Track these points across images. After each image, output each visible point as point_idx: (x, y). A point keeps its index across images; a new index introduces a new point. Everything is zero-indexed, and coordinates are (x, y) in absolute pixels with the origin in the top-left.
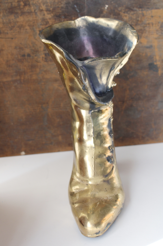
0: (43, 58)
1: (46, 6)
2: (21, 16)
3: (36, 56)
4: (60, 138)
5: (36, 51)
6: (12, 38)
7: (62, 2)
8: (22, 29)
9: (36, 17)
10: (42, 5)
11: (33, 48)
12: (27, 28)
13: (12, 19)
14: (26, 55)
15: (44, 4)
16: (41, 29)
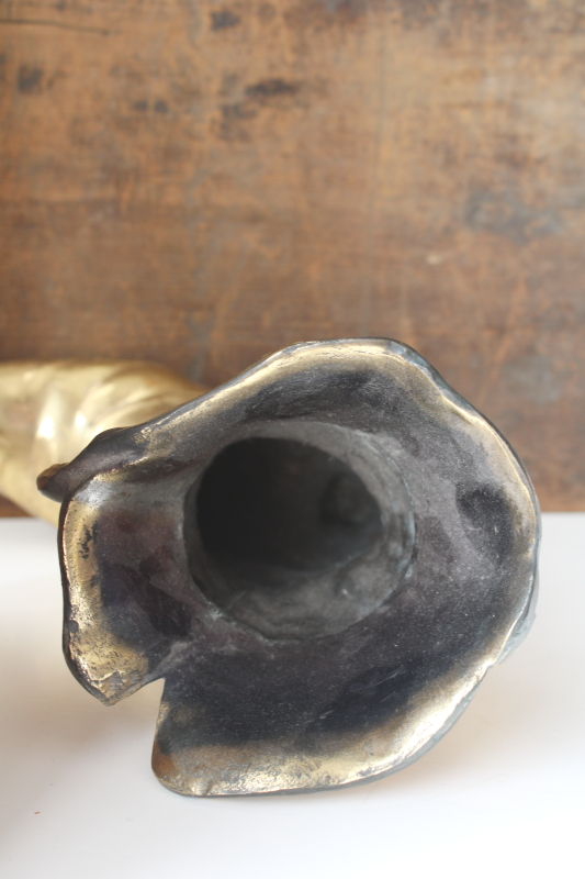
0: (213, 121)
3: (187, 112)
5: (189, 94)
6: (105, 33)
11: (181, 81)
14: (151, 102)
16: (217, 8)
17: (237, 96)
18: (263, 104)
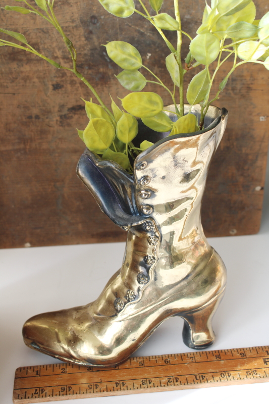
0: (57, 120)
1: (63, 52)
2: (26, 64)
3: (47, 118)
4: (80, 227)
5: (47, 112)
6: (14, 94)
7: (85, 48)
8: (28, 81)
9: (48, 66)
10: (57, 50)
11: (44, 108)
12: (36, 80)
13: (14, 68)
14: (34, 116)
15: (59, 49)
16: (54, 83)
17: (65, 112)
18: (75, 114)
